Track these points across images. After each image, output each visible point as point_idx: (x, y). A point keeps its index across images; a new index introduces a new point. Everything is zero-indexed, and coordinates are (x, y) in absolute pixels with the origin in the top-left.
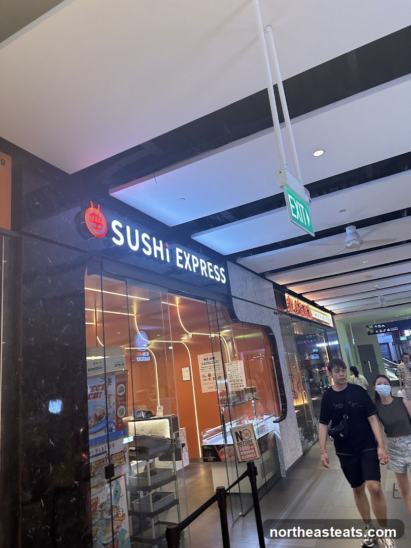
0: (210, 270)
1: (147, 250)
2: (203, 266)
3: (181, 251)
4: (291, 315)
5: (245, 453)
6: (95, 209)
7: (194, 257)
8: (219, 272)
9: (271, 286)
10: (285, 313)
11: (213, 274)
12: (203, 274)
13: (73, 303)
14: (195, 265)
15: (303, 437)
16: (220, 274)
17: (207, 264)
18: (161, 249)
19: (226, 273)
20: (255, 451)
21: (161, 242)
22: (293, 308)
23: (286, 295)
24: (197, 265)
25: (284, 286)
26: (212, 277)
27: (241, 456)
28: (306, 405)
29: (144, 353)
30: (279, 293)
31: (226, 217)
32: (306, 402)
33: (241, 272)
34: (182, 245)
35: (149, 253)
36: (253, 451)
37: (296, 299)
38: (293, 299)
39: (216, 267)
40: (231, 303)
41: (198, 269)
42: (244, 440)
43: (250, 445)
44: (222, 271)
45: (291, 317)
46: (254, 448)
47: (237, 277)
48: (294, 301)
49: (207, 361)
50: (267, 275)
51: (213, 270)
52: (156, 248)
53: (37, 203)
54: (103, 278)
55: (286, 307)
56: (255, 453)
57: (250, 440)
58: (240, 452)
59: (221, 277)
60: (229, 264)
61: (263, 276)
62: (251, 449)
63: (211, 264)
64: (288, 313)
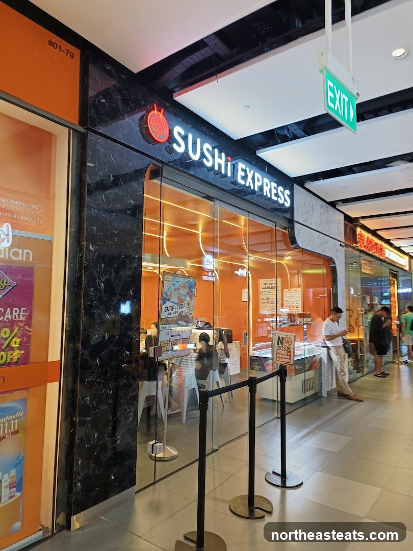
0: (274, 191)
1: (208, 160)
2: (267, 185)
3: (244, 167)
4: (361, 251)
5: (281, 356)
6: (159, 113)
7: (257, 175)
8: (283, 194)
9: (342, 217)
10: (354, 248)
11: (277, 195)
12: (265, 194)
13: (132, 202)
14: (257, 184)
15: (352, 367)
16: (284, 196)
17: (271, 184)
18: (222, 162)
19: (292, 197)
20: (290, 357)
21: (223, 155)
22: (363, 243)
23: (359, 230)
24: (260, 184)
25: (357, 219)
26: (275, 198)
27: (277, 357)
28: (361, 340)
29: (210, 273)
30: (350, 227)
31: (294, 131)
32: (362, 337)
33: (309, 198)
34: (247, 161)
35: (209, 164)
36: (288, 357)
37: (370, 236)
38: (366, 235)
39: (281, 188)
40: (292, 228)
41: (261, 188)
42: (283, 346)
43: (288, 352)
44: (287, 194)
45: (360, 253)
46: (290, 355)
47: (304, 203)
48: (366, 237)
49: (266, 286)
50: (338, 204)
51: (277, 191)
52: (217, 160)
53: (102, 101)
54: (163, 184)
55: (356, 242)
56: (290, 359)
57: (289, 347)
58: (277, 353)
59: (285, 200)
60: (296, 187)
61: (333, 204)
62: (287, 355)
63: (275, 185)
64: (356, 248)
